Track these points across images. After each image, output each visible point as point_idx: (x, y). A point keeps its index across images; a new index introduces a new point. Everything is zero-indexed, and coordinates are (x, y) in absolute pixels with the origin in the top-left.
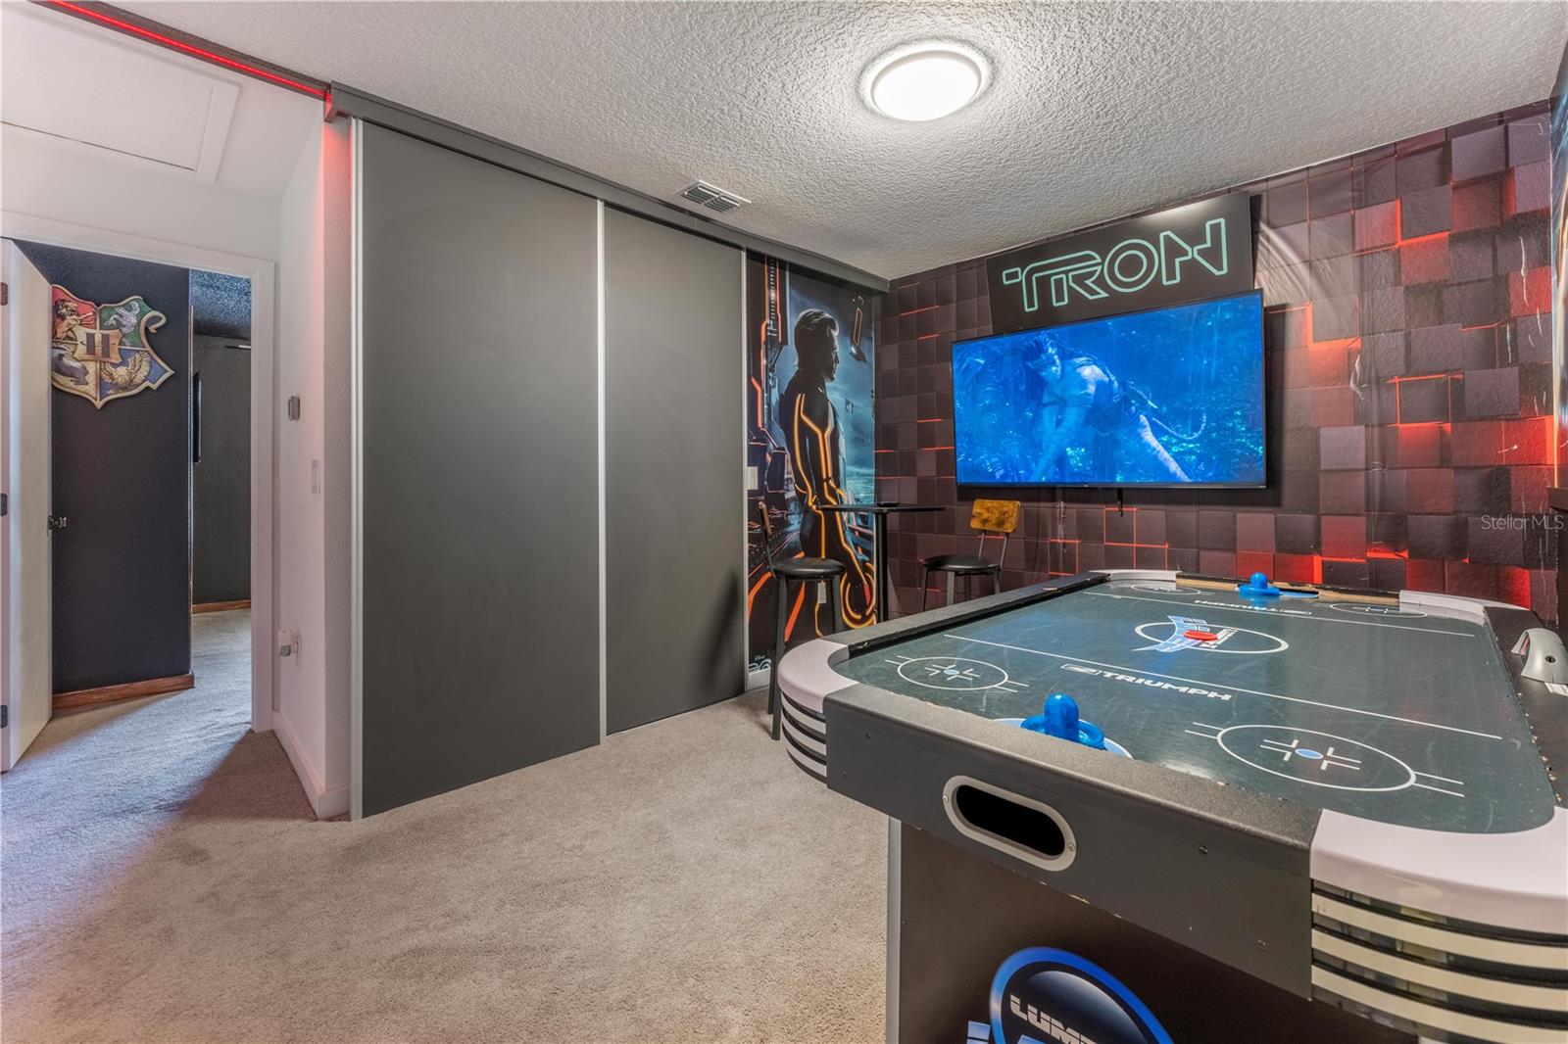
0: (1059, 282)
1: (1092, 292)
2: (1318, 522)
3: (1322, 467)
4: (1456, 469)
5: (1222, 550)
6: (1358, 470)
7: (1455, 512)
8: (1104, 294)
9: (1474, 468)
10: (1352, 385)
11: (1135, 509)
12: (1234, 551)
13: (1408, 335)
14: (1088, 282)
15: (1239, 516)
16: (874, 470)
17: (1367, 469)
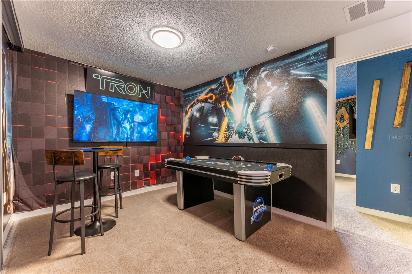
0: (112, 85)
1: (121, 91)
2: (161, 148)
3: (162, 139)
4: (176, 139)
5: (146, 155)
6: (166, 139)
7: (175, 146)
8: (124, 93)
9: (177, 139)
10: (165, 125)
11: (130, 147)
12: (149, 155)
13: (171, 118)
14: (121, 88)
15: (150, 148)
16: (11, 134)
17: (167, 139)
